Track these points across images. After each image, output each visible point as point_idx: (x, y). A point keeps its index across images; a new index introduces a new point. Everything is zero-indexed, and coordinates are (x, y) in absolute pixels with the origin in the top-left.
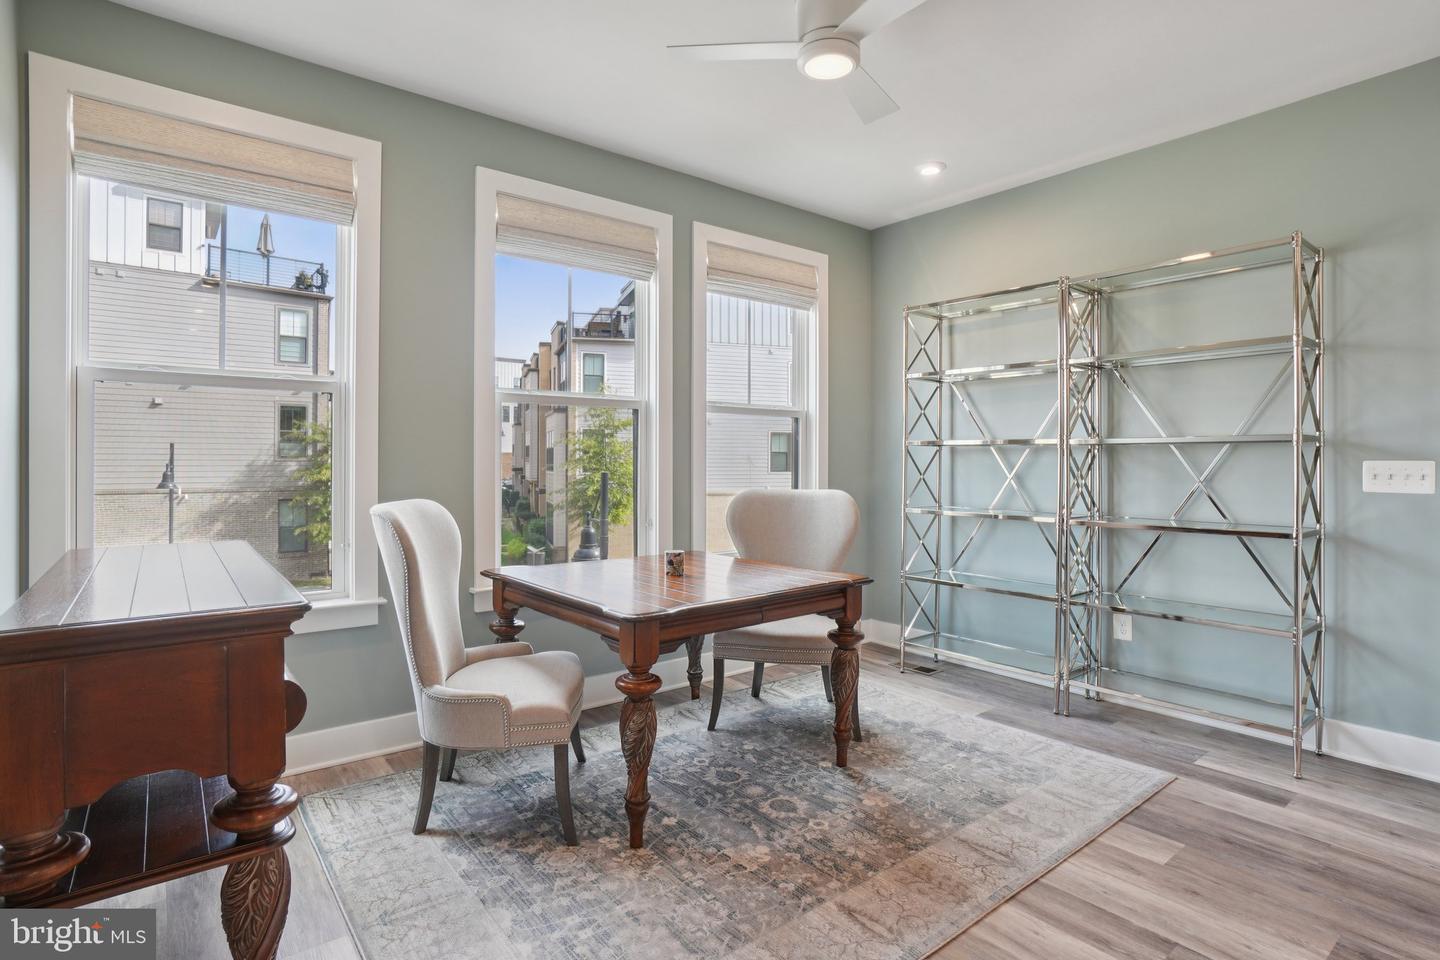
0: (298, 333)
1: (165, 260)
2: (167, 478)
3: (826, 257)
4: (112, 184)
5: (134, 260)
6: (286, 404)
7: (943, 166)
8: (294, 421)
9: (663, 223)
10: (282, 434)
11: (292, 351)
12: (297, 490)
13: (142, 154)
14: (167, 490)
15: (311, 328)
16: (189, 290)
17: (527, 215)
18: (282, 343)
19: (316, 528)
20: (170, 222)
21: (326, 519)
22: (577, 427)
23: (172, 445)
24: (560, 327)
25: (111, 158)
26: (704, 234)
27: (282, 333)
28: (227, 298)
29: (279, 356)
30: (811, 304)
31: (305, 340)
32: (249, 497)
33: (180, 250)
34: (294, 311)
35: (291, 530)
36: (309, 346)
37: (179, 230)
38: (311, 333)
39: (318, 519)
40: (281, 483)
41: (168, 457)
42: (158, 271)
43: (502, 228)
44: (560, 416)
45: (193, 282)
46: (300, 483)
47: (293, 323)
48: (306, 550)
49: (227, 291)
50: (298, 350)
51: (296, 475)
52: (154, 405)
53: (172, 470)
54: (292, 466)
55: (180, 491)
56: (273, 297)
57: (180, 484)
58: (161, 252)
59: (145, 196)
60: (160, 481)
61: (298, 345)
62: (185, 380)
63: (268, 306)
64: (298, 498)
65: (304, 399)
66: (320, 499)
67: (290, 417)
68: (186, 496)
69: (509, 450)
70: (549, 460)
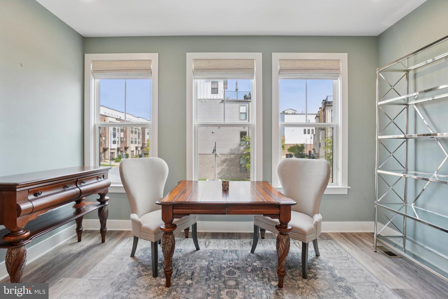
0: (245, 112)
1: (215, 96)
2: (214, 151)
3: (347, 54)
4: (205, 80)
5: (209, 98)
6: (242, 131)
8: (243, 136)
9: (258, 56)
10: (241, 139)
11: (243, 116)
12: (244, 154)
13: (104, 71)
14: (214, 154)
15: (248, 110)
16: (220, 103)
18: (241, 115)
19: (248, 165)
20: (216, 87)
21: (250, 163)
22: (329, 135)
23: (215, 142)
24: (324, 102)
25: (99, 74)
27: (241, 112)
28: (225, 104)
29: (240, 118)
30: (338, 77)
31: (246, 113)
32: (233, 156)
33: (218, 93)
34: (243, 106)
35: (242, 165)
36: (247, 115)
37: (218, 88)
38: (248, 111)
39: (248, 163)
40: (240, 152)
41: (215, 146)
42: (213, 99)
44: (323, 132)
45: (221, 101)
46: (244, 153)
47: (243, 109)
48: (246, 171)
49: (225, 102)
50: (244, 116)
51: (243, 150)
52: (213, 133)
53: (215, 149)
54: (242, 148)
56: (238, 102)
57: (217, 152)
58: (214, 94)
59: (211, 81)
61: (244, 115)
62: (219, 126)
63: (237, 105)
64: (244, 157)
65: (246, 129)
66: (249, 157)
67: (243, 134)
68: (219, 155)
69: (312, 143)
70: (320, 146)
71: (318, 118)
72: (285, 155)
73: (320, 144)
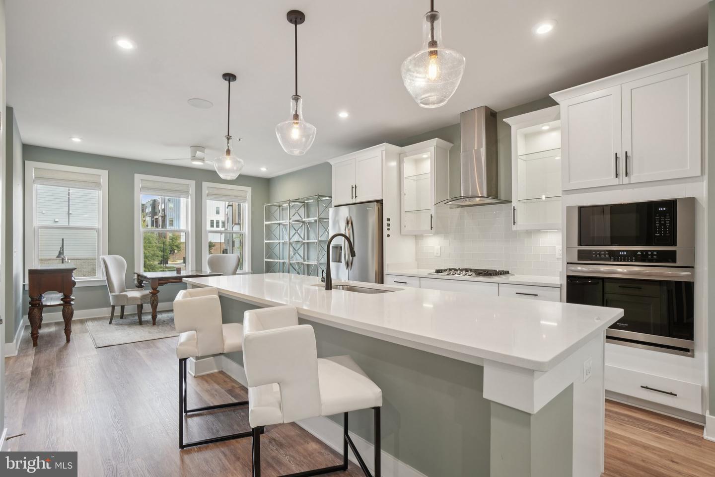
2: (61, 253)
3: (251, 188)
7: (267, 169)
9: (192, 183)
14: (61, 258)
17: (149, 185)
23: (63, 239)
26: (205, 185)
30: (245, 201)
41: (61, 244)
43: (142, 189)
52: (55, 222)
53: (63, 250)
55: (66, 259)
57: (66, 256)
60: (57, 254)
68: (70, 261)
69: (223, 241)
70: (233, 246)
71: (231, 207)
72: (183, 258)
73: (233, 242)
